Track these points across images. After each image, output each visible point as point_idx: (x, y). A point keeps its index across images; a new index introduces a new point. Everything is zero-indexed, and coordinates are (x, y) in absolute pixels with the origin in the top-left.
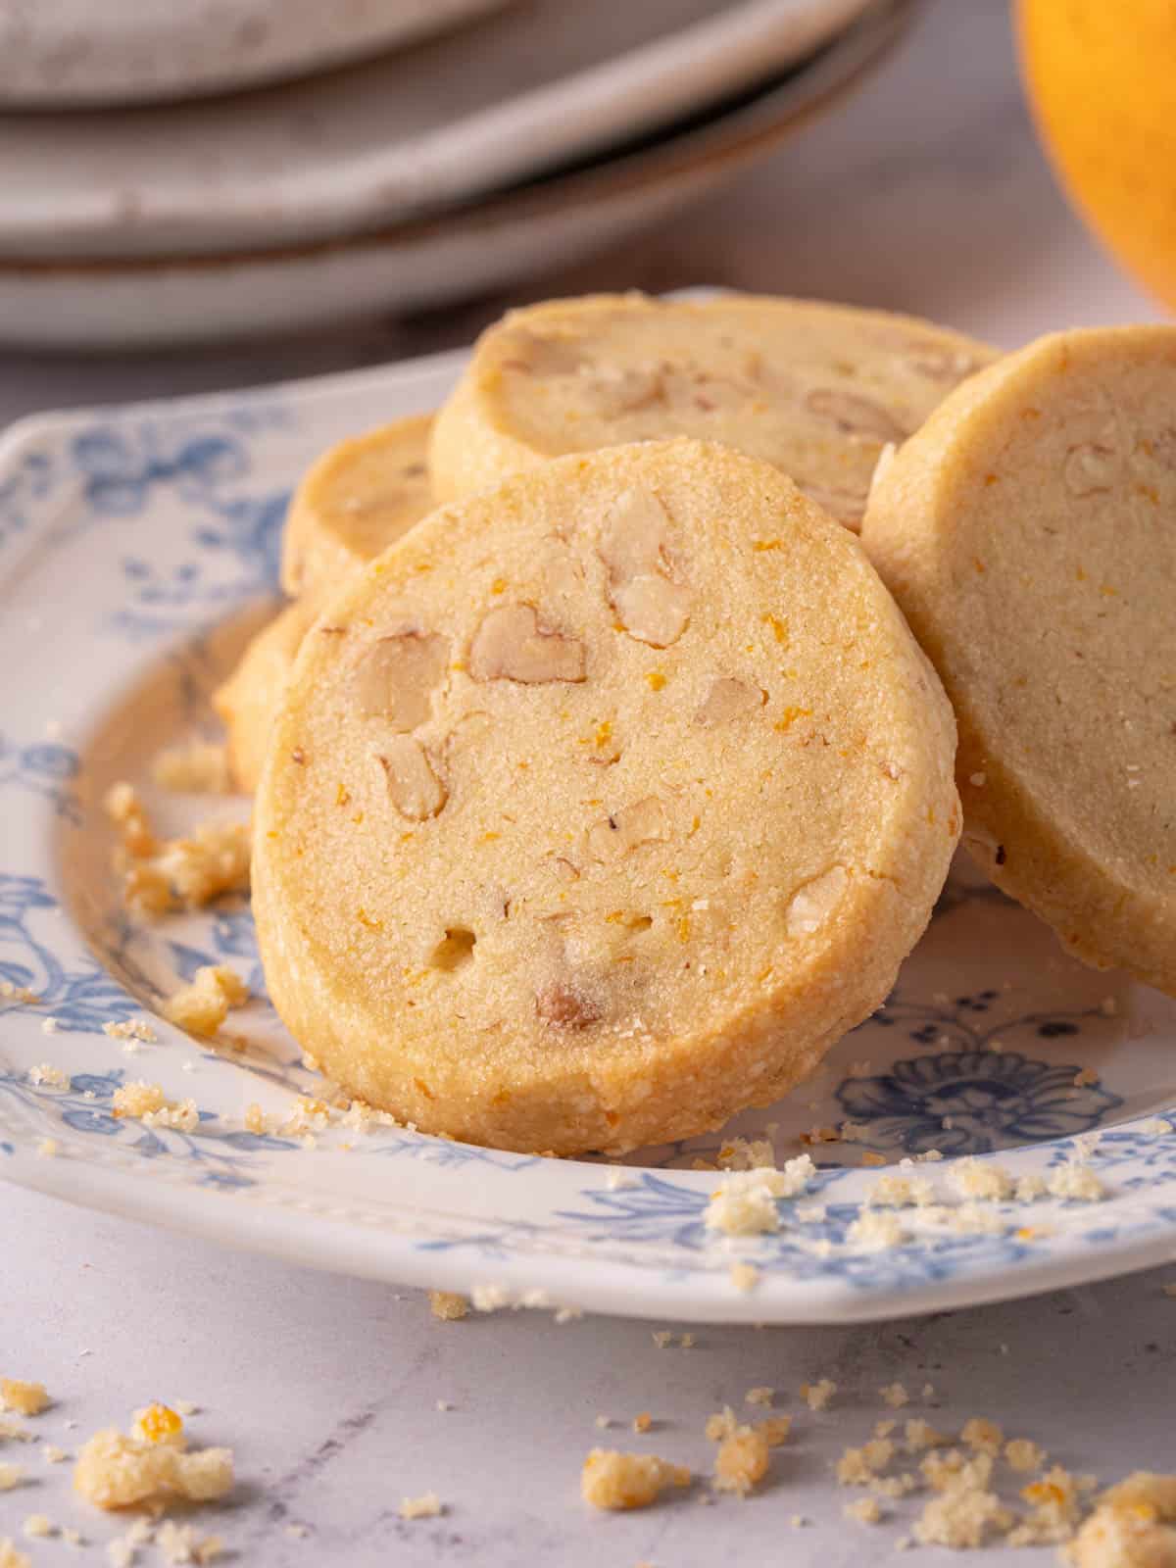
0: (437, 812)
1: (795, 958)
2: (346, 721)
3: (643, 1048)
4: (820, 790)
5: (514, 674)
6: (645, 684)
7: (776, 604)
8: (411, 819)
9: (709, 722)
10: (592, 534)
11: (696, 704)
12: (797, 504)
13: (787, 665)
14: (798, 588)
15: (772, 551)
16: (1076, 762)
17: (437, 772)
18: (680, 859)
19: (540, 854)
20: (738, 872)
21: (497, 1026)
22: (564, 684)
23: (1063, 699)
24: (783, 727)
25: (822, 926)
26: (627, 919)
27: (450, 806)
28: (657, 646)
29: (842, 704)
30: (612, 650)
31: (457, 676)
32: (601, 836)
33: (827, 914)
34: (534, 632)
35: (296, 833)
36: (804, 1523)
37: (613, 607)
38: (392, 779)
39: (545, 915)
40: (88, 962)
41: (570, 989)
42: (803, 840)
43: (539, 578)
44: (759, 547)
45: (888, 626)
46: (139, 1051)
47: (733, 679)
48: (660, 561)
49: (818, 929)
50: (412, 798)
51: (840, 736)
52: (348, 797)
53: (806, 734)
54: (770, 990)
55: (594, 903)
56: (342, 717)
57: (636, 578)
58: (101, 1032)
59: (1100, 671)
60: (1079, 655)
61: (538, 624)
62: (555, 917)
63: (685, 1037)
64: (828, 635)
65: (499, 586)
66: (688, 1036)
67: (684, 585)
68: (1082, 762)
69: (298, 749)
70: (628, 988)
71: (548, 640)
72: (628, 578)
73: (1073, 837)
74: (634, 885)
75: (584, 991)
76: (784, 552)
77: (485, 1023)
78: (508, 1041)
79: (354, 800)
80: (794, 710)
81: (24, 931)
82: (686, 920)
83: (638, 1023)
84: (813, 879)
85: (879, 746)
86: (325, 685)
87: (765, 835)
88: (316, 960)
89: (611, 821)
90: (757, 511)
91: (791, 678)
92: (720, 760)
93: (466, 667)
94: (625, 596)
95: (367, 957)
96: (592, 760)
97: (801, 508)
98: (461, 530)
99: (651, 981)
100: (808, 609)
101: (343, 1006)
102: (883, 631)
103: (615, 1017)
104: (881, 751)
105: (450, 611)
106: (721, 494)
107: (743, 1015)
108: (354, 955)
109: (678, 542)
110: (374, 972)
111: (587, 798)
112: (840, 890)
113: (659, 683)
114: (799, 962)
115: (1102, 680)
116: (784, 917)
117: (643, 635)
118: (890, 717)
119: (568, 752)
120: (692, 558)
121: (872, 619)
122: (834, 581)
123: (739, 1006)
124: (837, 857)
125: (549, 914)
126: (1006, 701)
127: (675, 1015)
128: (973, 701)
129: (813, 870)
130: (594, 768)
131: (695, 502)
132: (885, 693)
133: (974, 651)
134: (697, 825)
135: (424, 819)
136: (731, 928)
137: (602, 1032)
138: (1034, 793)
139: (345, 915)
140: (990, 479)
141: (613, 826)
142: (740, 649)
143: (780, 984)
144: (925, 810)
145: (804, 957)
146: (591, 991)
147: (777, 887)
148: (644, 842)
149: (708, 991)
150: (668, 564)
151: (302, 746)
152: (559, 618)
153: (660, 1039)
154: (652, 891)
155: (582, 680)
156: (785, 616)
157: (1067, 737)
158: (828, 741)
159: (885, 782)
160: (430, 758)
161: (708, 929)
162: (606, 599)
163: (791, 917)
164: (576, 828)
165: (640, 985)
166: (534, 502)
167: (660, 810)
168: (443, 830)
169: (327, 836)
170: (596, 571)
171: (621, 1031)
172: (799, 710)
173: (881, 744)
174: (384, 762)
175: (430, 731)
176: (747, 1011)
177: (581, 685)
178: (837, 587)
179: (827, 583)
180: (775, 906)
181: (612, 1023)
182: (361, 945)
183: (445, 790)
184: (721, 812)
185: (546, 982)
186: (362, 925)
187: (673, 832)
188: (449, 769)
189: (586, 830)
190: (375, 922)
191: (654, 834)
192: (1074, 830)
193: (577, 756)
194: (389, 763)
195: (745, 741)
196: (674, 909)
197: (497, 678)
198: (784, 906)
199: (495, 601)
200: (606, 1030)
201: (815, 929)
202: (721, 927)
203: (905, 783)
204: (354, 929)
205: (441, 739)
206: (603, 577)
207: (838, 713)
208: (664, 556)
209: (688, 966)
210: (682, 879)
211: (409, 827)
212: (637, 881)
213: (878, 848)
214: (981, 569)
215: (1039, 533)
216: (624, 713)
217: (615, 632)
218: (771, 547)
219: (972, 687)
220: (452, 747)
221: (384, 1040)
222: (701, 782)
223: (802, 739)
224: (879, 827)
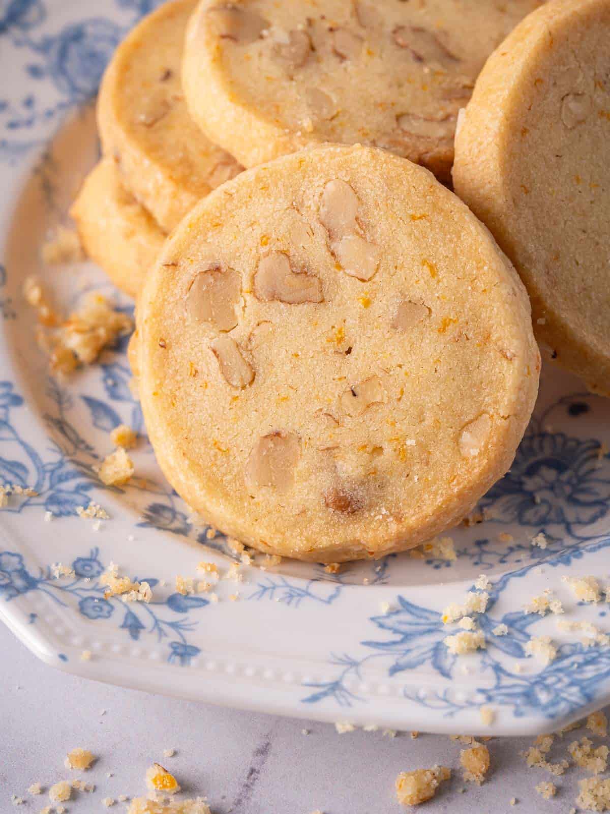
0: (251, 383)
1: (468, 471)
2: (187, 324)
3: (389, 524)
4: (468, 368)
5: (283, 298)
6: (360, 304)
7: (428, 254)
8: (237, 388)
9: (400, 329)
10: (314, 208)
11: (391, 317)
12: (432, 190)
13: (440, 292)
14: (439, 243)
15: (422, 221)
16: (590, 298)
17: (247, 359)
18: (395, 414)
19: (314, 410)
20: (429, 421)
21: (304, 512)
22: (312, 305)
23: (580, 262)
24: (442, 331)
25: (480, 450)
26: (369, 449)
27: (258, 380)
28: (363, 281)
29: (474, 314)
30: (336, 281)
31: (249, 298)
32: (347, 399)
33: (483, 444)
34: (290, 271)
35: (169, 393)
36: (517, 801)
37: (333, 254)
38: (221, 364)
39: (323, 447)
40: (53, 450)
41: (343, 492)
42: (462, 399)
43: (287, 235)
44: (413, 218)
45: (494, 266)
46: (102, 528)
47: (410, 301)
48: (357, 227)
49: (479, 453)
50: (235, 376)
51: (474, 334)
52: (196, 372)
53: (456, 335)
54: (456, 490)
55: (350, 441)
56: (184, 321)
57: (344, 237)
58: (76, 514)
59: (596, 238)
60: (584, 232)
61: (291, 266)
62: (328, 449)
63: (412, 519)
64: (461, 273)
65: (265, 240)
66: (413, 518)
67: (373, 243)
68: (594, 298)
69: (161, 340)
70: (375, 490)
71: (299, 276)
72: (339, 236)
73: (595, 345)
74: (371, 429)
75: (351, 493)
76: (428, 221)
77: (297, 510)
78: (311, 521)
79: (200, 374)
80: (448, 321)
81: (12, 429)
82: (403, 450)
83: (384, 511)
84: (471, 422)
85: (499, 340)
86: (171, 300)
87: (441, 398)
88: (194, 472)
89: (353, 391)
90: (409, 194)
91: (442, 300)
92: (410, 353)
93: (253, 292)
94: (339, 247)
95: (223, 470)
96: (336, 352)
97: (434, 191)
98: (235, 202)
99: (388, 484)
100: (447, 257)
101: (214, 500)
102: (492, 270)
103: (371, 507)
104: (500, 343)
105: (238, 254)
106: (387, 185)
107: (442, 504)
108: (215, 469)
109: (366, 214)
110: (229, 478)
111: (337, 377)
112: (488, 429)
113: (367, 303)
114: (470, 473)
115: (597, 244)
116: (458, 445)
117: (353, 272)
118: (503, 323)
119: (321, 348)
120: (375, 226)
121: (485, 264)
122: (459, 238)
123: (440, 500)
124: (483, 408)
125: (325, 447)
126: (551, 272)
127: (403, 504)
128: (535, 279)
129: (471, 417)
130: (337, 358)
131: (372, 189)
132: (498, 308)
133: (531, 247)
134: (402, 392)
135: (244, 388)
136: (429, 453)
137: (365, 516)
138: (572, 326)
139: (206, 444)
140: (524, 131)
141: (354, 395)
142: (411, 282)
143: (461, 486)
144: (526, 370)
145: (473, 470)
146: (355, 493)
147: (452, 428)
148: (373, 404)
149: (421, 490)
150: (362, 229)
151: (164, 338)
152: (302, 262)
153: (399, 519)
154: (382, 432)
155: (322, 301)
156: (434, 262)
157: (585, 284)
158: (469, 338)
159: (505, 362)
160: (241, 351)
161: (416, 454)
162: (329, 251)
163: (461, 445)
164: (333, 394)
165: (382, 487)
166: (276, 185)
167: (380, 384)
168: (256, 395)
169: (188, 394)
170: (321, 232)
171: (375, 516)
172: (451, 320)
173: (499, 339)
174: (215, 352)
175: (240, 333)
176: (444, 502)
177: (322, 304)
178: (461, 242)
179: (455, 240)
180: (452, 439)
181: (369, 510)
182: (218, 462)
183: (253, 371)
184: (415, 385)
185: (329, 488)
186: (217, 450)
187: (389, 398)
188: (253, 356)
189: (339, 396)
190: (224, 449)
191: (378, 399)
192: (595, 341)
193: (327, 350)
194: (218, 353)
195: (422, 340)
196: (396, 443)
197: (273, 300)
198: (457, 439)
199: (264, 250)
200: (366, 514)
201: (477, 453)
202: (423, 453)
203: (516, 362)
204: (212, 452)
205: (246, 338)
206: (325, 236)
207: (473, 320)
208: (359, 224)
209: (408, 476)
210: (398, 425)
211: (236, 393)
212: (372, 427)
213: (506, 403)
214: (527, 192)
215: (554, 159)
216: (350, 322)
217: (337, 270)
218: (420, 218)
219: (533, 270)
220: (253, 343)
221: (240, 521)
222: (400, 366)
223: (454, 338)
224: (504, 390)
